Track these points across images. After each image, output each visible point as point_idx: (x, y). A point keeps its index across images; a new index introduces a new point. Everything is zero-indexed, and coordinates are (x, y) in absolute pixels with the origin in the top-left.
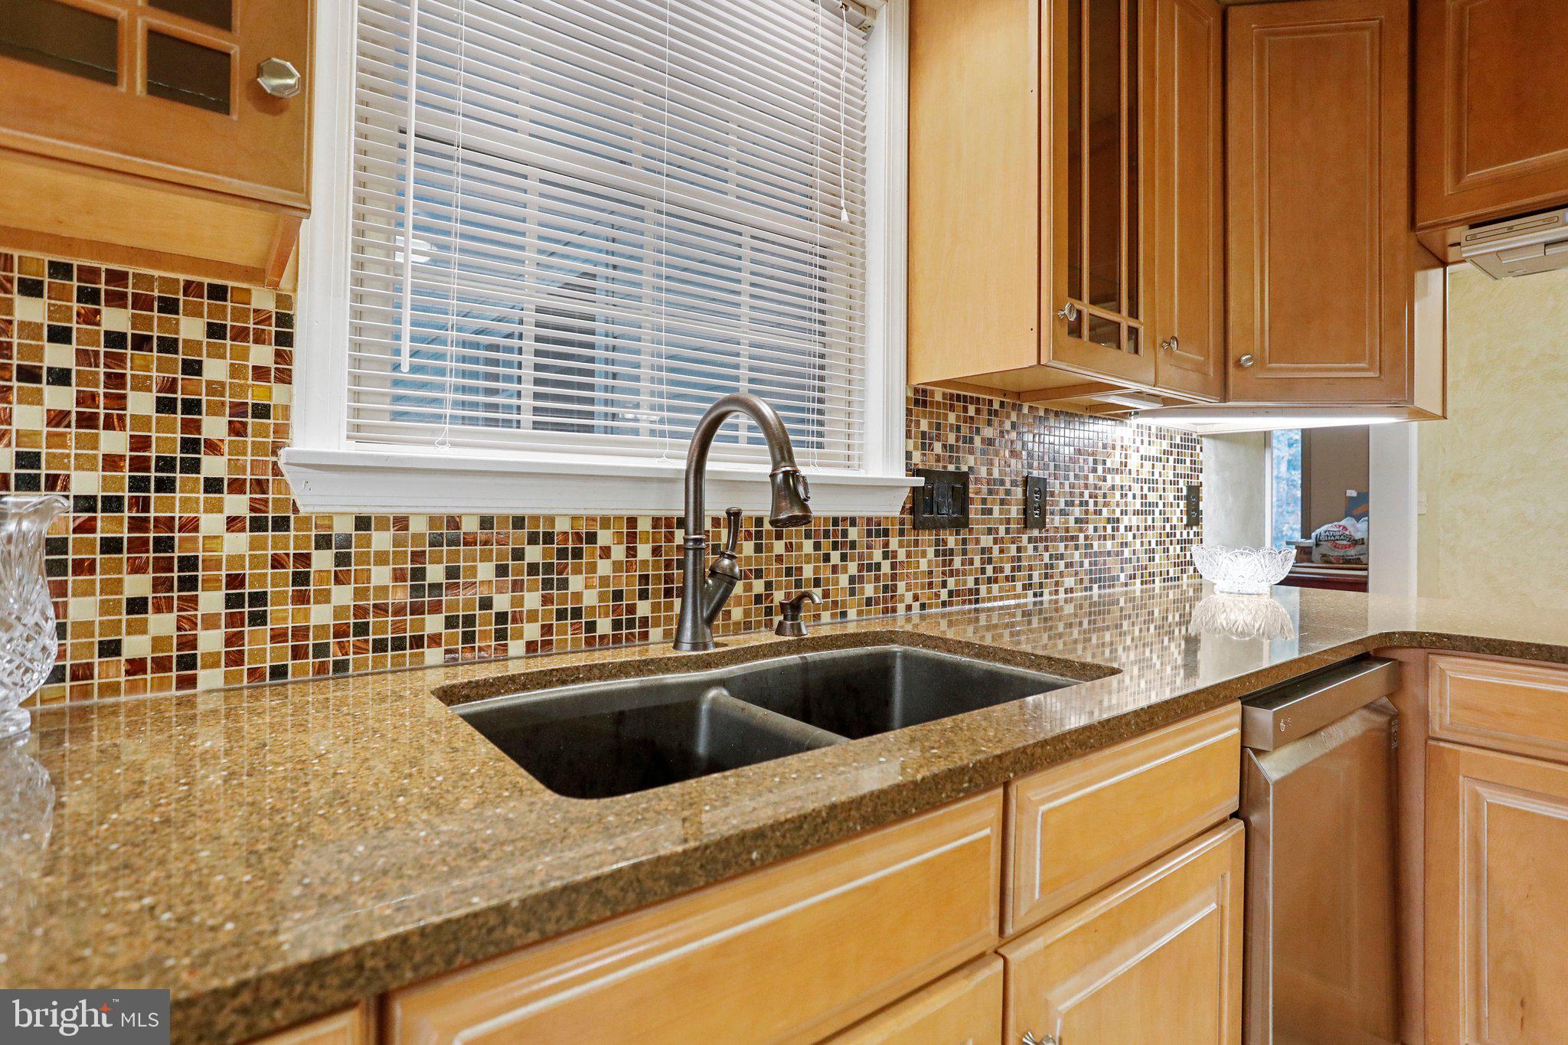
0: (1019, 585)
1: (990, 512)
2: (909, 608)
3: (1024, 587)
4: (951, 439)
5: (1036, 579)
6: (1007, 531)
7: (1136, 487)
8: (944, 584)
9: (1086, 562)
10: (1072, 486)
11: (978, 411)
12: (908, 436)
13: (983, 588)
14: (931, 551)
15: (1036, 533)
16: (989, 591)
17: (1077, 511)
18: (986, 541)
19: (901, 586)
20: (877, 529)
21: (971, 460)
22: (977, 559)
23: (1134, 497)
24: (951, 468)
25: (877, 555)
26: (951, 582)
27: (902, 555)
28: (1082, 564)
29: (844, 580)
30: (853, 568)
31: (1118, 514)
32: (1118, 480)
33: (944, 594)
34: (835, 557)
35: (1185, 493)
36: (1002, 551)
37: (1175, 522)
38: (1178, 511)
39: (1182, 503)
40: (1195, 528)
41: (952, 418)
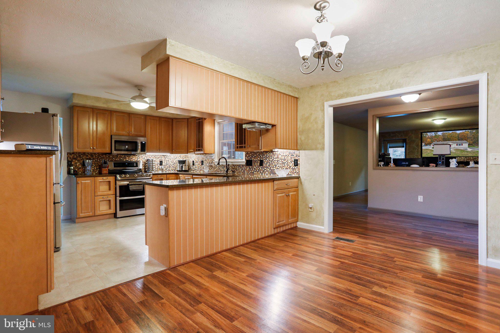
0: (259, 173)
1: (255, 164)
2: (246, 173)
3: (260, 173)
4: (251, 157)
5: (262, 172)
6: (257, 166)
7: (281, 160)
8: (250, 171)
9: (270, 171)
10: (267, 161)
11: (254, 153)
12: (246, 157)
13: (254, 172)
14: (248, 168)
15: (262, 166)
16: (255, 173)
17: (268, 164)
18: (255, 167)
19: (245, 171)
20: (243, 165)
21: (253, 159)
22: (254, 169)
23: (280, 162)
24: (251, 160)
25: (243, 168)
26: (251, 171)
27: (245, 168)
28: (269, 171)
29: (240, 170)
30: (241, 169)
31: (276, 164)
32: (276, 159)
33: (250, 172)
34: (240, 168)
35: (293, 161)
36: (257, 168)
37: (291, 165)
38: (292, 164)
39: (293, 163)
40: (297, 167)
41: (251, 154)
